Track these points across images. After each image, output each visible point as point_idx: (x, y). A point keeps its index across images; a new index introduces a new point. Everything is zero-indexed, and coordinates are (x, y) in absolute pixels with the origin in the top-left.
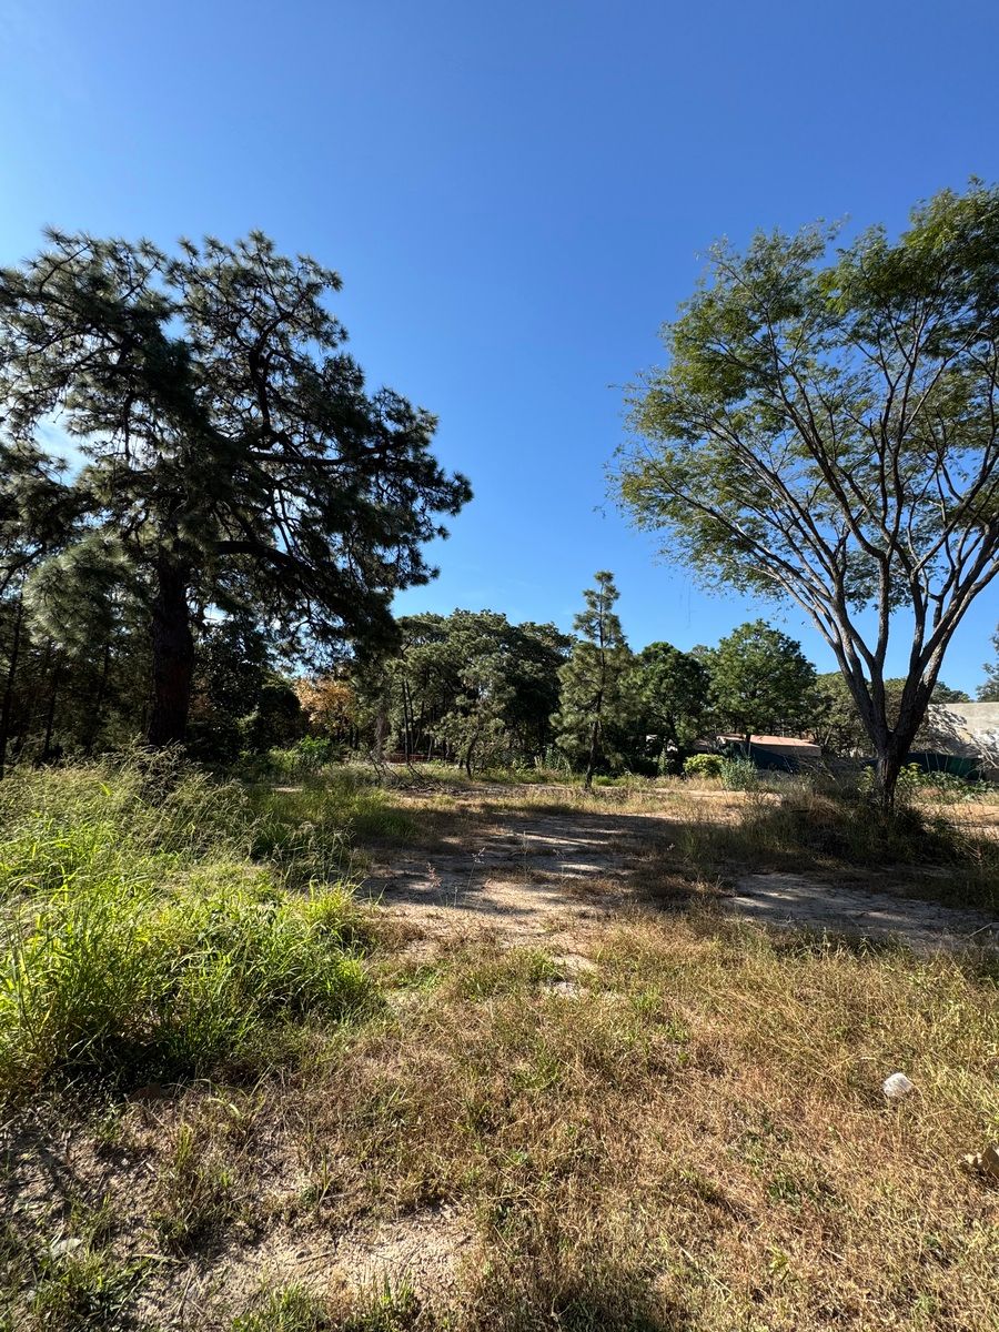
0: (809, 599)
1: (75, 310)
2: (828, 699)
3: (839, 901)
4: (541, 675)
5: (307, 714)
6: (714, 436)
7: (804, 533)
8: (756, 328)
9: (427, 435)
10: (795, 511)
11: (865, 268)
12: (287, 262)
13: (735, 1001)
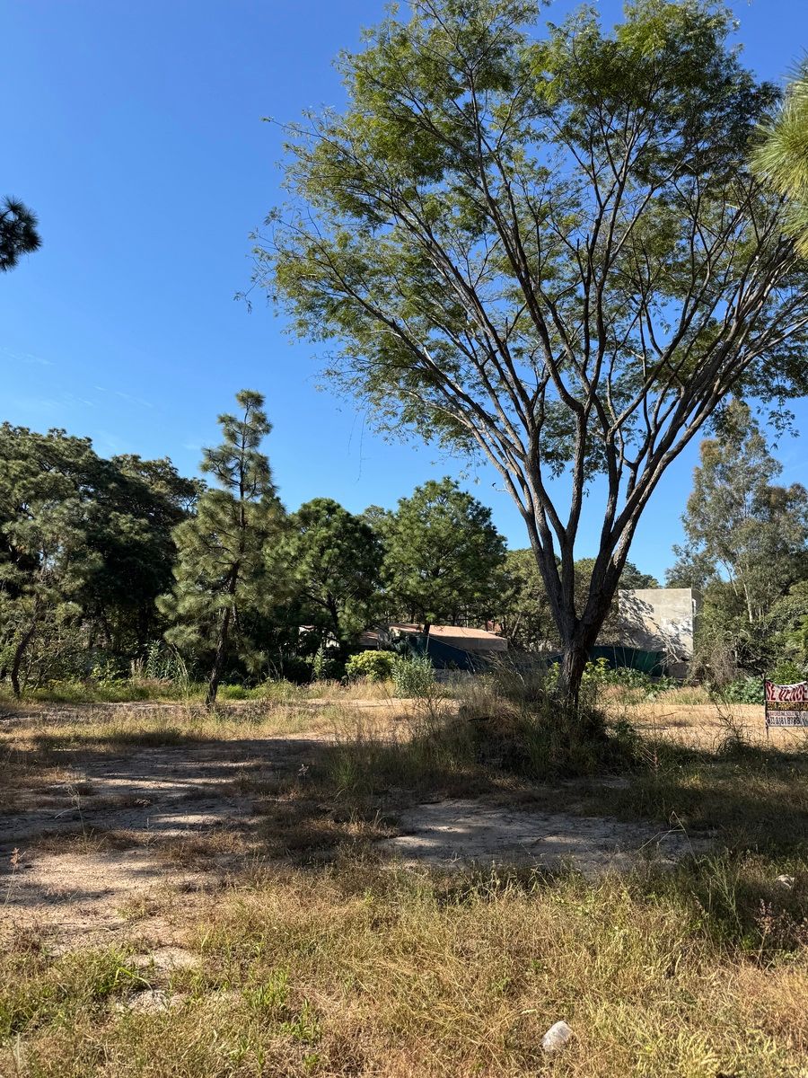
0: (502, 456)
2: (519, 581)
3: (515, 828)
6: (402, 223)
7: (500, 370)
8: (459, 92)
10: (492, 340)
11: (577, 53)
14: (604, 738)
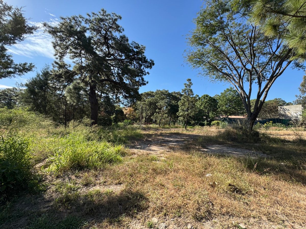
1: (68, 33)
4: (176, 104)
5: (126, 115)
9: (143, 51)
12: (110, 14)
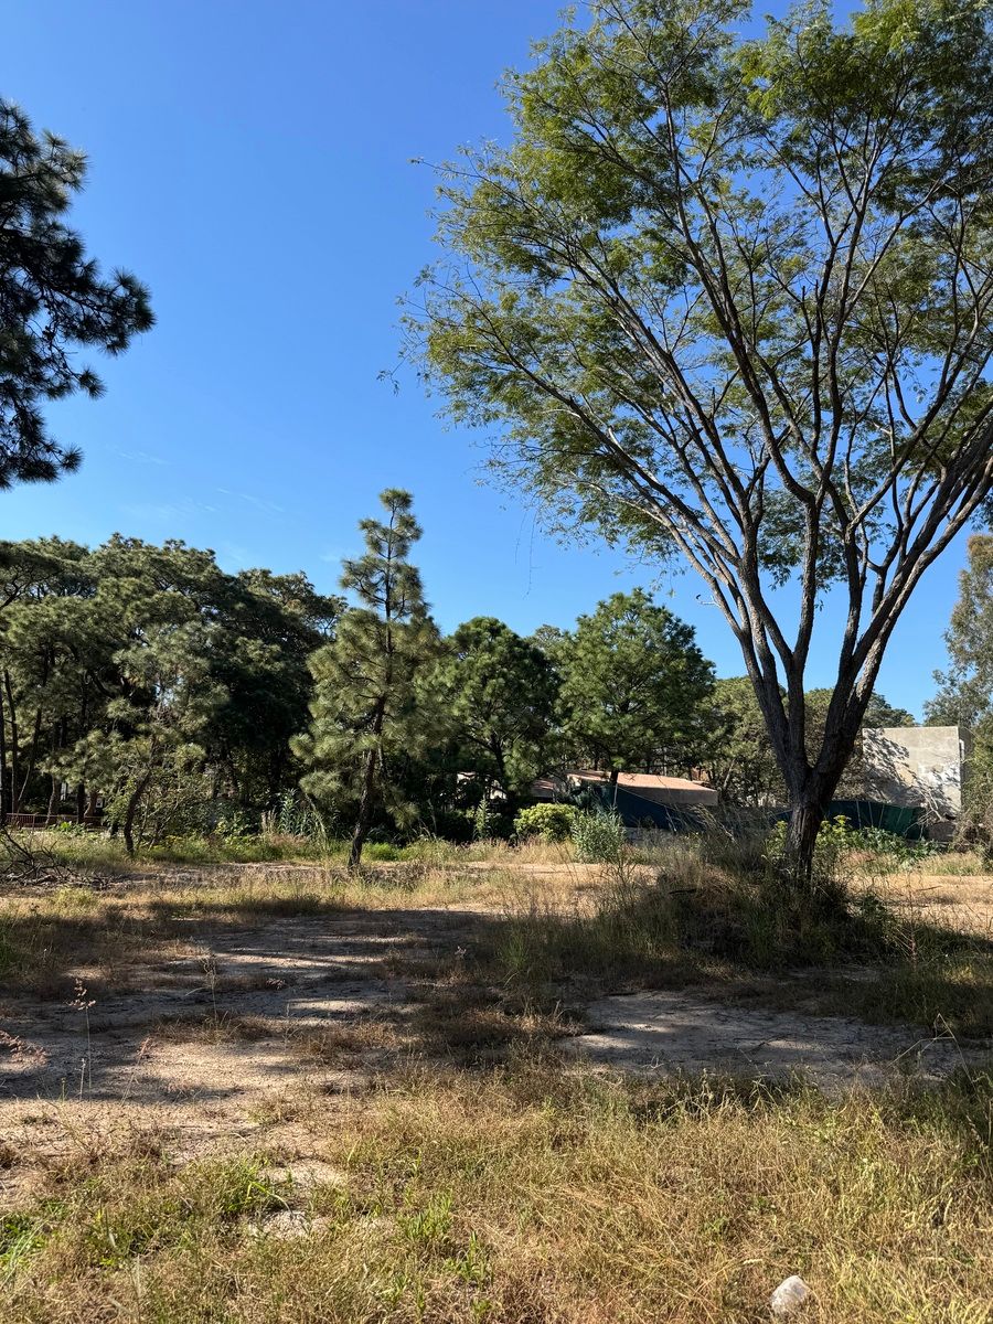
0: (709, 561)
2: (731, 717)
3: (731, 1028)
4: (279, 665)
6: (581, 278)
7: (706, 453)
8: (651, 111)
10: (696, 417)
11: (802, 54)
13: (570, 1202)
14: (846, 917)
